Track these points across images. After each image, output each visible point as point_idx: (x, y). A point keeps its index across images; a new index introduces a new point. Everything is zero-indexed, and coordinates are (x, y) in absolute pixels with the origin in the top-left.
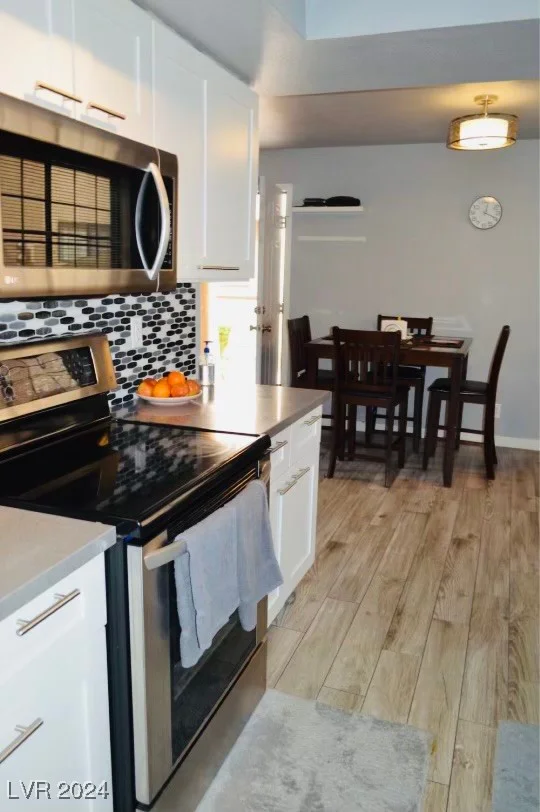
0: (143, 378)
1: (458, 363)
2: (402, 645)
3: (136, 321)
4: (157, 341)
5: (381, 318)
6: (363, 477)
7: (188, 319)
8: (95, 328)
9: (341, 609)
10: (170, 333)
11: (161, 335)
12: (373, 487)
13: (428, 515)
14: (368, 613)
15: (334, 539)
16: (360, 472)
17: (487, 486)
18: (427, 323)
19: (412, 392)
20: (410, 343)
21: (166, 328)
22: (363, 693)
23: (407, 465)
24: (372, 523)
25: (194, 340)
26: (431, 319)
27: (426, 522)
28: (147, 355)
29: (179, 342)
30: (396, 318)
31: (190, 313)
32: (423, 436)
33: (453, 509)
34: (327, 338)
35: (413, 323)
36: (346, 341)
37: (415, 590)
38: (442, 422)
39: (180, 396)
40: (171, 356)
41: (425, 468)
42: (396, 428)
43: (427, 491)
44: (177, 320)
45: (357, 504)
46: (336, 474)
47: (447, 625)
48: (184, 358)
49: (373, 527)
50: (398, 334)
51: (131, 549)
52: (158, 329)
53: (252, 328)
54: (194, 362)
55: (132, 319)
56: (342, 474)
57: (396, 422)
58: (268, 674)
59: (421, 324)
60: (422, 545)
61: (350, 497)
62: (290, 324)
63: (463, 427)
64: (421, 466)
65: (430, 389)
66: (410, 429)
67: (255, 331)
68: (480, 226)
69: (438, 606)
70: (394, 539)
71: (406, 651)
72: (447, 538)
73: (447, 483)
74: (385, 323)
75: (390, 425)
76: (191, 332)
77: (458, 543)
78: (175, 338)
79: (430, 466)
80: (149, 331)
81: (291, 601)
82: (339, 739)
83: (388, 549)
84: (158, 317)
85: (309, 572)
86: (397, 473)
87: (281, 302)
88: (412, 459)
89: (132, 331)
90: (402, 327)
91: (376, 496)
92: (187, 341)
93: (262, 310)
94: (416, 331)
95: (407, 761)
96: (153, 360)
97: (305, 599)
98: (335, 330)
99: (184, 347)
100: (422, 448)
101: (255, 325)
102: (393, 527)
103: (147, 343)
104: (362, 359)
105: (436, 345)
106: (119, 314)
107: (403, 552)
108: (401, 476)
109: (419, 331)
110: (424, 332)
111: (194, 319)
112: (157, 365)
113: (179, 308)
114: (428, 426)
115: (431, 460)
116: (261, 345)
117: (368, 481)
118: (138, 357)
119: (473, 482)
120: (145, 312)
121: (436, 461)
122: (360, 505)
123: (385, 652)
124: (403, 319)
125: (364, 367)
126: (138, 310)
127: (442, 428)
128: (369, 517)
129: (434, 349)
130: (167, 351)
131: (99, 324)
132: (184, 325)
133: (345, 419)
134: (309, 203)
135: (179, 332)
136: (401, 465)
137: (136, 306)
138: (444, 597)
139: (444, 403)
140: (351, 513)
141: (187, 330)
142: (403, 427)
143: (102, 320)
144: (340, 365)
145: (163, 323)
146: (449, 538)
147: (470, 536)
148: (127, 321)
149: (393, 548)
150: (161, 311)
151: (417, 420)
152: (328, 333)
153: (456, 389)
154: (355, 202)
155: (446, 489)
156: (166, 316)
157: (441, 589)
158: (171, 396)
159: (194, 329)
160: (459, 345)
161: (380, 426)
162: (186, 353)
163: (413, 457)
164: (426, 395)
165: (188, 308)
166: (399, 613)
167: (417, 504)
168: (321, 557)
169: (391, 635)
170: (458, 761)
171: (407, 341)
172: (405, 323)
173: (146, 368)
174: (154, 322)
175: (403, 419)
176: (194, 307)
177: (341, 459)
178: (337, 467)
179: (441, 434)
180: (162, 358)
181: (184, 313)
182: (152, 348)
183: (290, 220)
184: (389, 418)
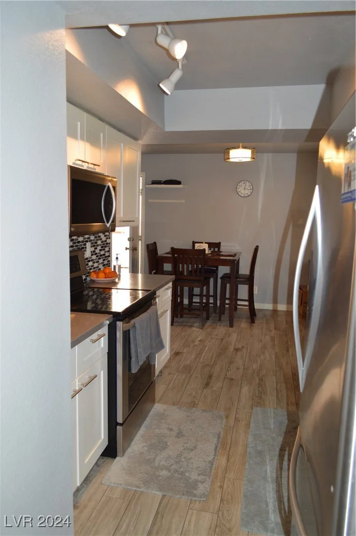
0: (91, 271)
1: (234, 264)
2: (212, 387)
3: (88, 245)
4: (96, 254)
5: (194, 243)
6: (189, 324)
7: (107, 244)
8: (74, 248)
9: (184, 377)
10: (100, 250)
11: (97, 251)
12: (194, 329)
13: (222, 340)
14: (196, 377)
15: (177, 351)
16: (187, 322)
17: (251, 326)
18: (218, 245)
19: (212, 280)
20: (210, 255)
21: (99, 248)
22: (197, 403)
23: (211, 319)
24: (195, 344)
25: (110, 254)
26: (220, 243)
27: (221, 342)
28: (92, 260)
29: (104, 255)
30: (202, 243)
31: (108, 241)
32: (218, 305)
33: (234, 336)
34: (167, 253)
35: (211, 245)
36: (178, 255)
37: (217, 368)
38: (228, 296)
39: (109, 278)
40: (101, 261)
41: (220, 320)
42: (204, 301)
43: (221, 330)
44: (104, 244)
45: (187, 337)
46: (174, 324)
47: (232, 379)
48: (106, 262)
49: (195, 345)
50: (204, 250)
51: (118, 323)
52: (96, 249)
53: (127, 249)
54: (110, 264)
55: (87, 244)
56: (177, 324)
57: (204, 298)
58: (156, 397)
59: (214, 246)
60: (220, 351)
61: (183, 334)
62: (148, 246)
63: (239, 298)
64: (218, 319)
65: (221, 278)
66: (211, 301)
67: (128, 250)
68: (242, 195)
69: (228, 373)
70: (206, 349)
71: (214, 389)
72: (232, 348)
73: (231, 326)
74: (197, 245)
75: (201, 299)
76: (108, 250)
77: (237, 350)
78: (102, 253)
79: (222, 319)
80: (93, 249)
81: (160, 374)
82: (188, 416)
83: (204, 354)
84: (96, 243)
85: (167, 363)
86: (206, 322)
87: (140, 235)
88: (213, 316)
89: (87, 249)
90: (205, 246)
91: (196, 333)
92: (107, 254)
93: (132, 239)
94: (212, 249)
95: (217, 420)
96: (94, 263)
97: (167, 374)
98: (172, 248)
99: (106, 257)
100: (218, 311)
101: (128, 247)
102: (206, 344)
103: (92, 255)
104: (186, 264)
105: (222, 255)
106: (83, 242)
107: (211, 354)
108: (209, 323)
109: (214, 249)
110: (216, 249)
111: (109, 243)
112: (96, 265)
113: (104, 239)
114: (220, 300)
115: (223, 316)
116: (131, 258)
117: (191, 326)
118: (89, 261)
119: (244, 325)
120: (91, 240)
121: (226, 317)
122: (188, 337)
123: (205, 390)
124: (206, 243)
125: (188, 268)
126: (89, 240)
127: (227, 299)
128: (193, 341)
129: (222, 258)
130: (99, 259)
131: (76, 246)
132: (106, 247)
133: (178, 296)
134: (154, 183)
135: (104, 249)
136: (208, 318)
137: (89, 238)
138: (230, 370)
139: (228, 285)
140: (184, 340)
141: (107, 249)
142: (208, 300)
143: (77, 244)
144: (175, 267)
145: (98, 245)
146: (233, 348)
147: (242, 347)
148: (85, 244)
149: (205, 353)
150: (97, 240)
151: (215, 296)
152: (169, 250)
153: (234, 278)
154: (179, 183)
155: (230, 328)
156: (99, 242)
157: (229, 367)
158: (106, 278)
159: (109, 249)
160: (234, 255)
161: (196, 300)
162: (107, 260)
163: (214, 315)
164: (219, 281)
165: (107, 238)
166: (210, 377)
167: (217, 335)
168: (172, 358)
169: (207, 384)
170: (237, 420)
171: (209, 254)
172: (207, 245)
173: (92, 266)
174: (94, 245)
175: (208, 296)
176: (110, 238)
177: (177, 317)
178: (175, 321)
179: (227, 302)
180: (98, 262)
181: (106, 241)
182: (94, 257)
183: (144, 191)
184: (201, 295)
